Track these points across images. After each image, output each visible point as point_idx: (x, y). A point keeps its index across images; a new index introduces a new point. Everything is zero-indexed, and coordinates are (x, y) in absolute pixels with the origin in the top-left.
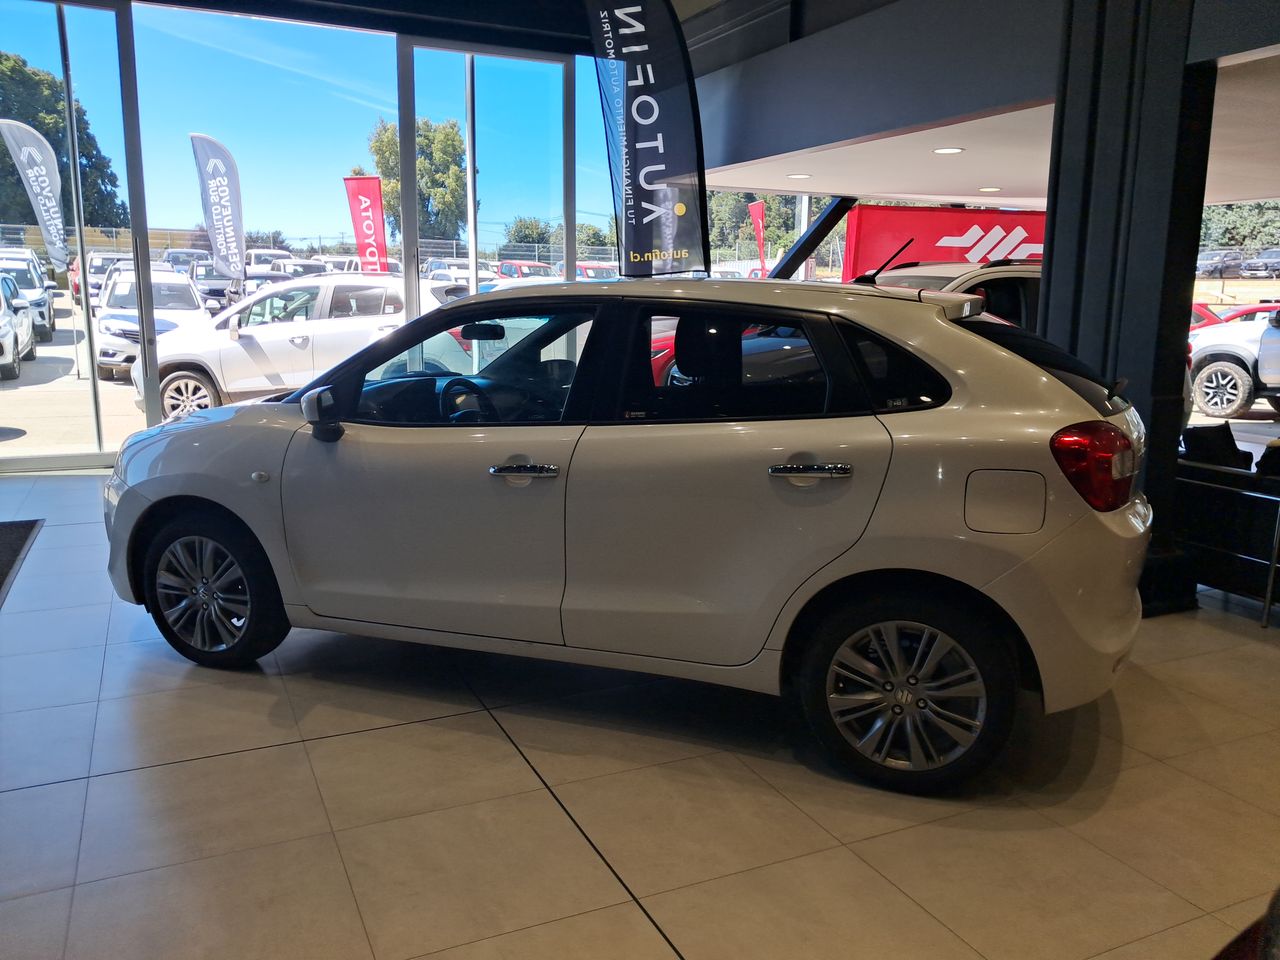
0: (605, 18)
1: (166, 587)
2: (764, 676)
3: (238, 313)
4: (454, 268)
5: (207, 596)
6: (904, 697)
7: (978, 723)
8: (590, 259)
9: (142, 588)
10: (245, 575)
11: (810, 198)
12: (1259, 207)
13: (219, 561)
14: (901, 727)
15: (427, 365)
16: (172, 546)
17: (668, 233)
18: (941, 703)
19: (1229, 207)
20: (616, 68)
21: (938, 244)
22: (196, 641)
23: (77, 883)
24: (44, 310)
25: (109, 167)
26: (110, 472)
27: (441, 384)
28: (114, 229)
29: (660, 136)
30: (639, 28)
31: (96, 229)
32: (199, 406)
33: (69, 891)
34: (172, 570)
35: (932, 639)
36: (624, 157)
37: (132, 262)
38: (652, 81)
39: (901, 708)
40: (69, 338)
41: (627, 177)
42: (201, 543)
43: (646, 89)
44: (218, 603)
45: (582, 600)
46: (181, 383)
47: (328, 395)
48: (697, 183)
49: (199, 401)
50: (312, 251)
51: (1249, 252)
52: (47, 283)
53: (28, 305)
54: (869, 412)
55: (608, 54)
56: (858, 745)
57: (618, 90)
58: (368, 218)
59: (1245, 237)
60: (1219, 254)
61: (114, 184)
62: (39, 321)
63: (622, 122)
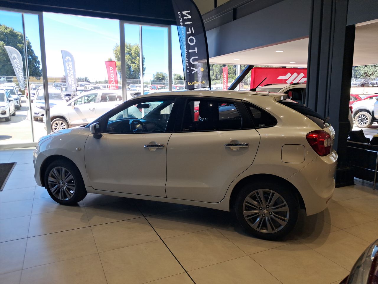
0: (179, 14)
1: (51, 182)
2: (225, 206)
3: (74, 101)
4: (138, 87)
5: (63, 184)
6: (266, 211)
7: (287, 219)
8: (178, 84)
9: (44, 182)
10: (74, 178)
11: (240, 66)
12: (374, 66)
13: (66, 174)
14: (265, 220)
15: (129, 116)
16: (53, 170)
17: (200, 76)
18: (276, 213)
19: (366, 66)
20: (183, 29)
21: (278, 78)
22: (60, 198)
23: (23, 268)
24: (18, 101)
25: (37, 59)
26: (35, 148)
27: (131, 121)
28: (39, 77)
29: (196, 48)
30: (190, 17)
31: (34, 77)
32: (63, 129)
33: (21, 271)
34: (53, 177)
35: (273, 194)
36: (186, 54)
37: (43, 87)
38: (193, 32)
39: (265, 215)
40: (25, 109)
41: (187, 60)
42: (61, 169)
43: (192, 35)
44: (66, 186)
45: (171, 184)
46: (57, 122)
47: (98, 125)
48: (207, 62)
49: (63, 127)
50: (97, 83)
51: (372, 79)
52: (19, 93)
53: (13, 99)
54: (254, 128)
55: (181, 24)
56: (252, 226)
57: (184, 35)
58: (112, 73)
59: (370, 75)
60: (363, 80)
61: (39, 64)
62: (16, 104)
63: (185, 44)
